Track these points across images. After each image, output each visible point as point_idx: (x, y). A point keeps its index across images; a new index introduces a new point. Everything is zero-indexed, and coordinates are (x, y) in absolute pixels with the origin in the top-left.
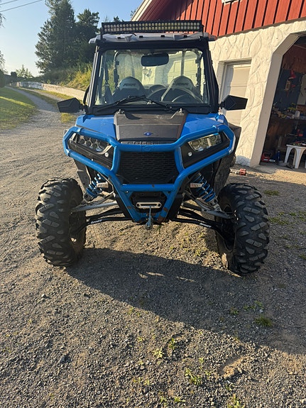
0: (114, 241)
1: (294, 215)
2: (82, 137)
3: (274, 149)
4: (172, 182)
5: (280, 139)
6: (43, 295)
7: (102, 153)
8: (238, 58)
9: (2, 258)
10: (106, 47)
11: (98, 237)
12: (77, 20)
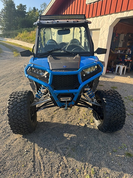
0: (52, 117)
1: (126, 98)
2: (33, 68)
3: (110, 67)
4: (77, 88)
5: (113, 62)
6: (26, 150)
7: (43, 76)
8: (94, 28)
9: (1, 131)
10: (41, 26)
11: (44, 116)
12: (17, 8)
